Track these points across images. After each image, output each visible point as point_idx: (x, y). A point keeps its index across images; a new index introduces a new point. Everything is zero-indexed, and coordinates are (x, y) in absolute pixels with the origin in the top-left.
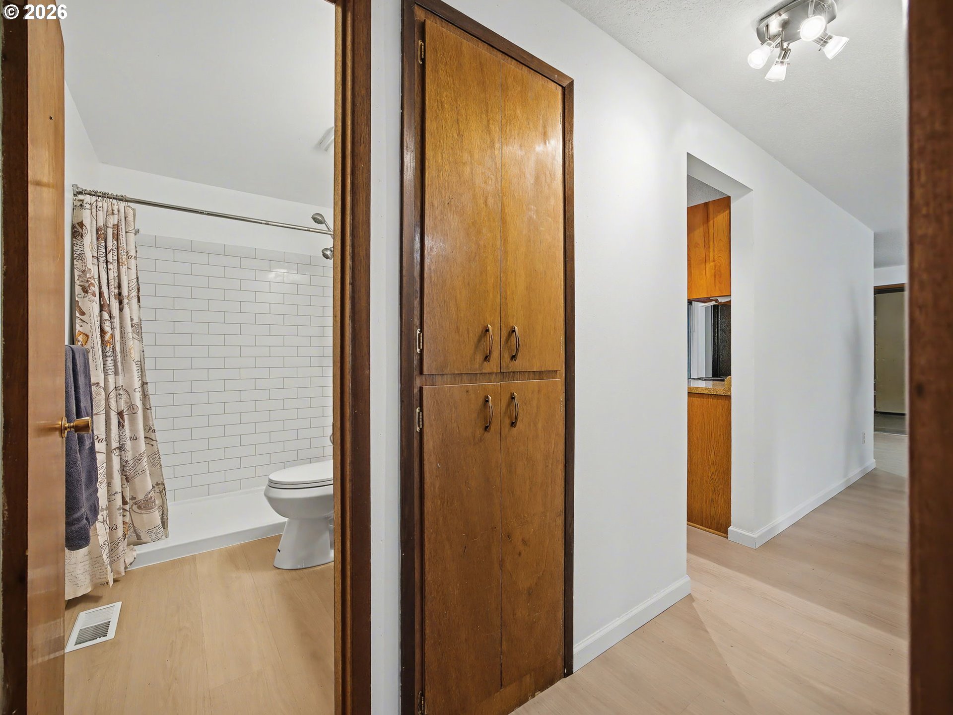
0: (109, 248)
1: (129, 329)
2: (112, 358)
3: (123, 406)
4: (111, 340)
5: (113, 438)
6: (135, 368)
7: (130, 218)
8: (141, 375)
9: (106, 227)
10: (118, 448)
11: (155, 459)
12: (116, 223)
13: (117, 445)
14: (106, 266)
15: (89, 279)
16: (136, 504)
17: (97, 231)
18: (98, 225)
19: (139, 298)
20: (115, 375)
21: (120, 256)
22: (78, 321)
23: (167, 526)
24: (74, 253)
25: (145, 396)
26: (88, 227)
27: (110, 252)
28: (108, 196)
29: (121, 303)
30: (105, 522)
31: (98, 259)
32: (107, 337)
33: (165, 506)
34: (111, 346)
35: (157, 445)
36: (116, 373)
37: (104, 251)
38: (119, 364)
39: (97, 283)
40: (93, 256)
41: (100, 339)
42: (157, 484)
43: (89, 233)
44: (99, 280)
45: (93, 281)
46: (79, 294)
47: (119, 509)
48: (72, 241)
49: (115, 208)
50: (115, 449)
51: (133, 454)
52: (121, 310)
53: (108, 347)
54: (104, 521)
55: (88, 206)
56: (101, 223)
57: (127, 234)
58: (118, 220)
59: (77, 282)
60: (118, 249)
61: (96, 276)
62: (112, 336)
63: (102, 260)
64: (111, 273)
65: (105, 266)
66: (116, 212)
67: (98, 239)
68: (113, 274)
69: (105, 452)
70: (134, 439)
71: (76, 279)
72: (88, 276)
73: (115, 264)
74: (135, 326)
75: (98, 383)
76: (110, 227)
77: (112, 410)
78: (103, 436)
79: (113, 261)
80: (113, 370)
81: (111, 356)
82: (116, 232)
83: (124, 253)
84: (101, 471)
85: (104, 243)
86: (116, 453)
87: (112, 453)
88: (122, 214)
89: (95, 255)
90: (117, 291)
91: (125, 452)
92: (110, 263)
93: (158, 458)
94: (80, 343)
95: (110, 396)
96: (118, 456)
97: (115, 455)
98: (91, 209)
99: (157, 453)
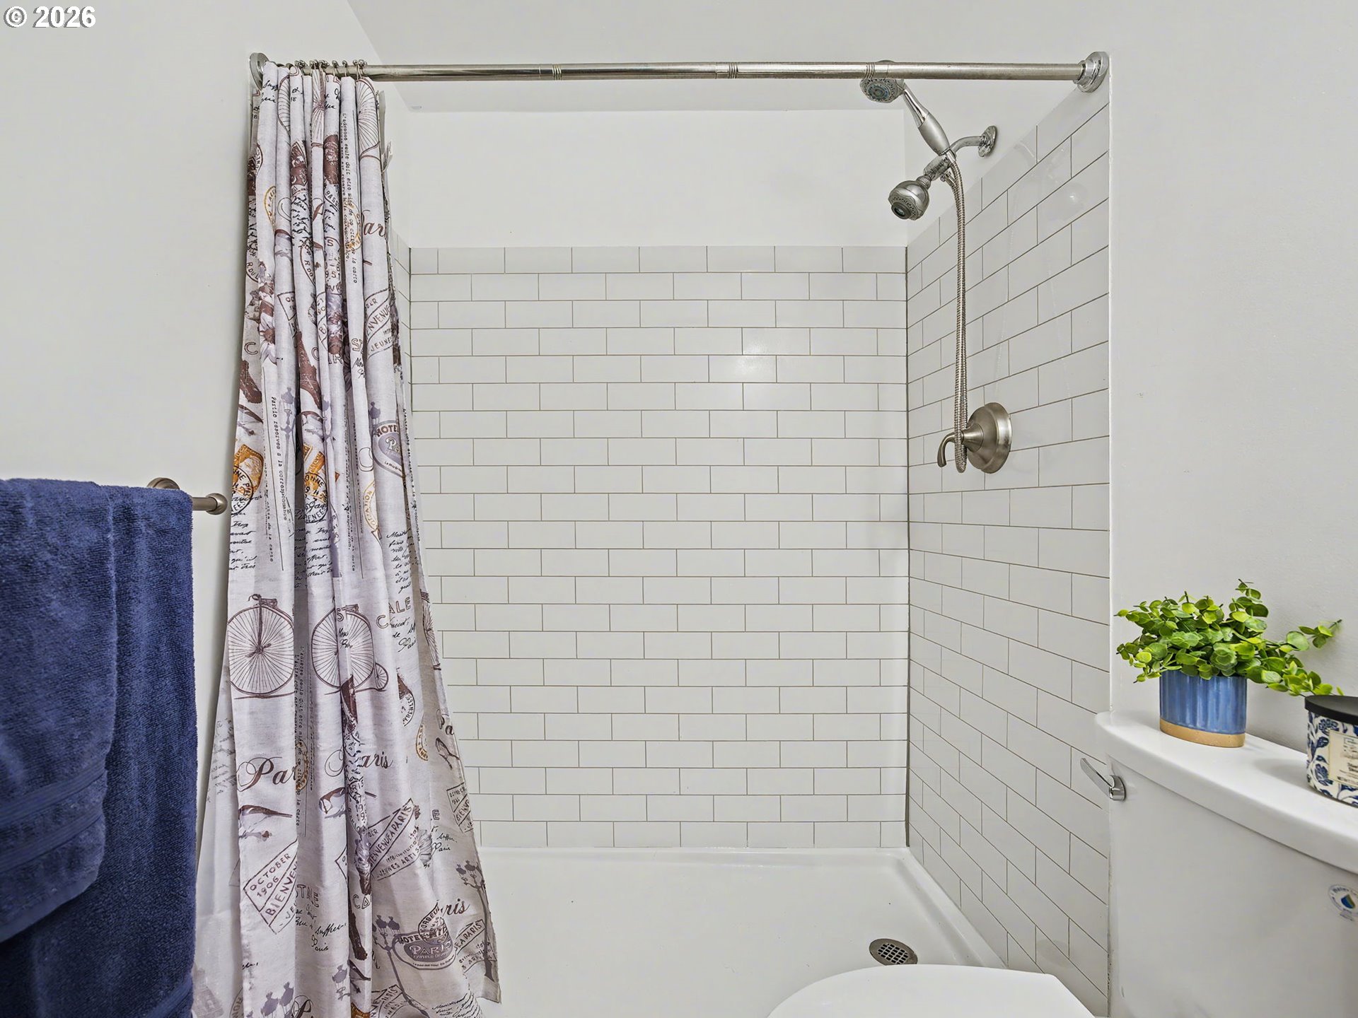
0: (317, 205)
2: (324, 525)
3: (351, 667)
4: (320, 471)
7: (370, 116)
9: (310, 146)
10: (338, 790)
11: (457, 801)
12: (333, 130)
13: (338, 783)
16: (399, 939)
17: (292, 157)
18: (293, 141)
19: (396, 348)
20: (332, 576)
21: (344, 226)
22: (241, 418)
25: (426, 631)
26: (267, 149)
27: (315, 216)
31: (291, 239)
32: (311, 461)
34: (321, 489)
36: (334, 571)
37: (304, 213)
38: (342, 543)
39: (288, 305)
40: (277, 233)
41: (292, 469)
42: (469, 866)
43: (267, 162)
46: (250, 344)
47: (337, 979)
49: (332, 86)
50: (328, 797)
51: (383, 807)
52: (347, 383)
53: (312, 491)
56: (298, 136)
57: (361, 161)
58: (339, 123)
59: (249, 312)
60: (338, 205)
61: (284, 286)
62: (323, 458)
63: (300, 239)
64: (321, 276)
65: (308, 256)
66: (333, 100)
67: (291, 181)
68: (326, 279)
69: (295, 813)
71: (247, 304)
73: (333, 251)
74: (385, 430)
75: (275, 601)
76: (318, 145)
77: (322, 680)
78: (288, 762)
79: (327, 243)
80: (325, 561)
81: (318, 519)
82: (332, 158)
83: (353, 217)
84: (279, 873)
85: (305, 192)
86: (331, 807)
87: (321, 808)
88: (349, 106)
89: (284, 225)
90: (335, 329)
91: (358, 802)
92: (319, 247)
93: (464, 802)
94: (246, 480)
95: (314, 637)
96: (339, 814)
97: (329, 814)
98: (276, 101)
99: (461, 787)
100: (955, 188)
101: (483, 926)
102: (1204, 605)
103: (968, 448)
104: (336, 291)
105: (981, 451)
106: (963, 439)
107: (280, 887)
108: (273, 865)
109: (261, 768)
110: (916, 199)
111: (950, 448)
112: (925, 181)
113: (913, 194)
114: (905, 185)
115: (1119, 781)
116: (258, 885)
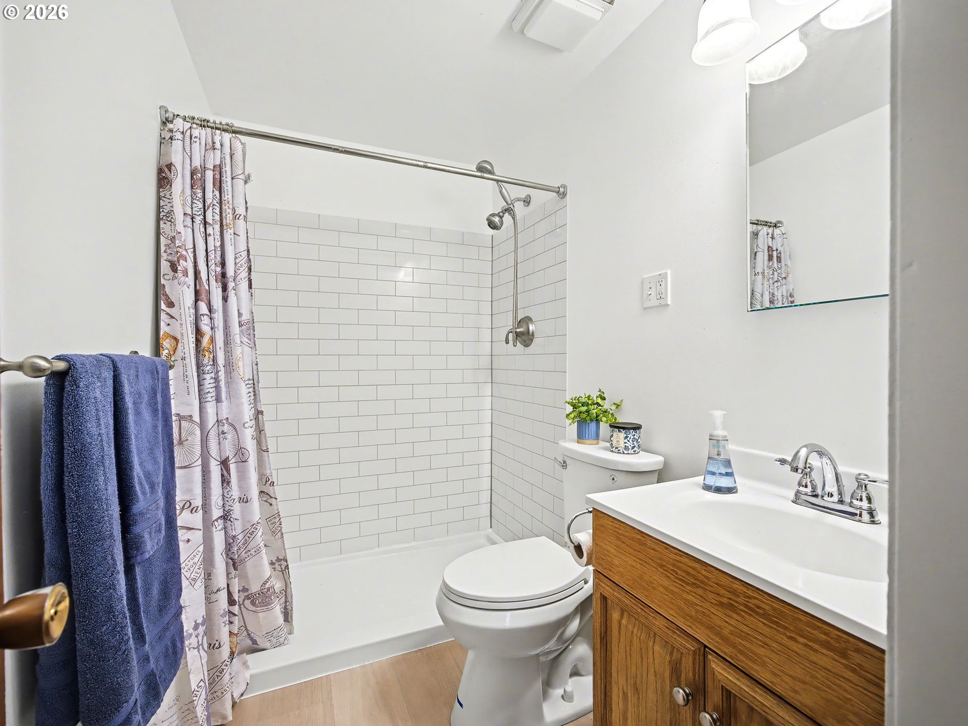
0: (208, 201)
1: (235, 329)
2: (213, 375)
3: (229, 452)
4: (211, 346)
5: (213, 503)
6: (244, 390)
7: (238, 156)
8: (255, 399)
9: (204, 169)
10: (221, 517)
11: (274, 523)
12: (218, 163)
13: (220, 513)
14: (204, 231)
15: (178, 249)
16: (248, 597)
17: (193, 174)
18: (193, 166)
19: (250, 281)
20: (217, 402)
21: (224, 215)
22: (163, 316)
23: (292, 619)
24: (161, 210)
25: (260, 431)
26: (179, 168)
27: (208, 208)
28: (208, 124)
29: (225, 288)
30: (201, 647)
31: (192, 218)
32: (205, 341)
33: (289, 590)
34: (211, 356)
35: (277, 505)
36: (218, 400)
37: (201, 206)
38: (222, 384)
39: (191, 255)
40: (185, 214)
41: (194, 345)
42: (278, 560)
43: (180, 175)
44: (194, 252)
45: (184, 253)
46: (166, 274)
47: (223, 616)
48: (158, 192)
49: (217, 139)
50: (216, 520)
51: (243, 525)
52: (225, 299)
53: (206, 357)
54: (199, 645)
55: (179, 136)
56: (197, 163)
57: (233, 180)
58: (221, 158)
59: (164, 256)
60: (221, 203)
61: (190, 245)
62: (212, 340)
63: (198, 220)
64: (210, 239)
65: (202, 230)
66: (218, 145)
67: (192, 187)
68: (214, 242)
69: (202, 528)
70: (244, 500)
71: (162, 251)
72: (178, 243)
73: (217, 227)
74: (245, 324)
75: (191, 416)
76: (210, 169)
77: (212, 457)
78: (198, 502)
79: (214, 223)
80: (214, 394)
81: (210, 372)
82: (218, 176)
83: (230, 210)
84: (196, 560)
85: (201, 194)
86: (219, 525)
87: (213, 526)
88: (227, 150)
89: (189, 211)
90: (219, 269)
91: (232, 522)
92: (210, 224)
93: (278, 523)
94: (166, 351)
95: (209, 435)
96: (222, 529)
97: (217, 529)
98: (183, 141)
99: (277, 514)
100: (514, 219)
101: (284, 593)
102: (589, 397)
103: (518, 335)
104: (219, 249)
105: (523, 337)
106: (516, 332)
107: (197, 567)
108: (192, 556)
109: (184, 506)
110: (498, 222)
111: (511, 335)
112: (501, 214)
113: (497, 219)
114: (493, 215)
115: (565, 462)
116: (186, 567)
